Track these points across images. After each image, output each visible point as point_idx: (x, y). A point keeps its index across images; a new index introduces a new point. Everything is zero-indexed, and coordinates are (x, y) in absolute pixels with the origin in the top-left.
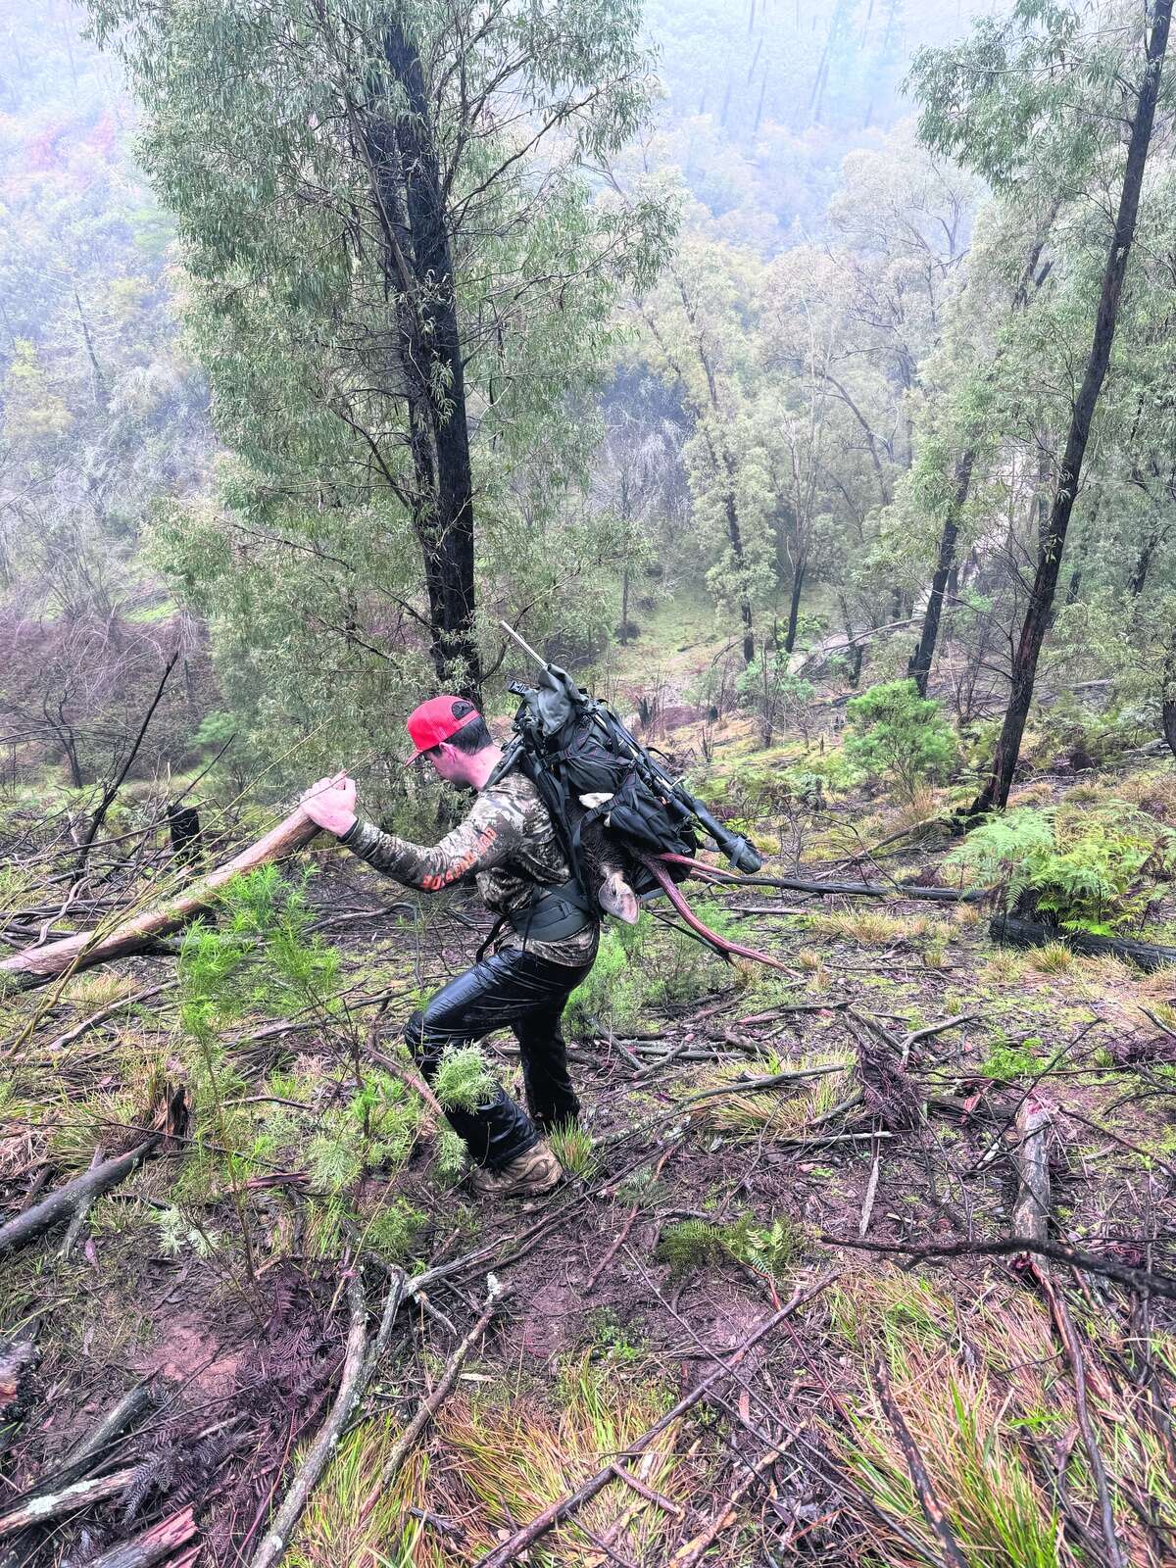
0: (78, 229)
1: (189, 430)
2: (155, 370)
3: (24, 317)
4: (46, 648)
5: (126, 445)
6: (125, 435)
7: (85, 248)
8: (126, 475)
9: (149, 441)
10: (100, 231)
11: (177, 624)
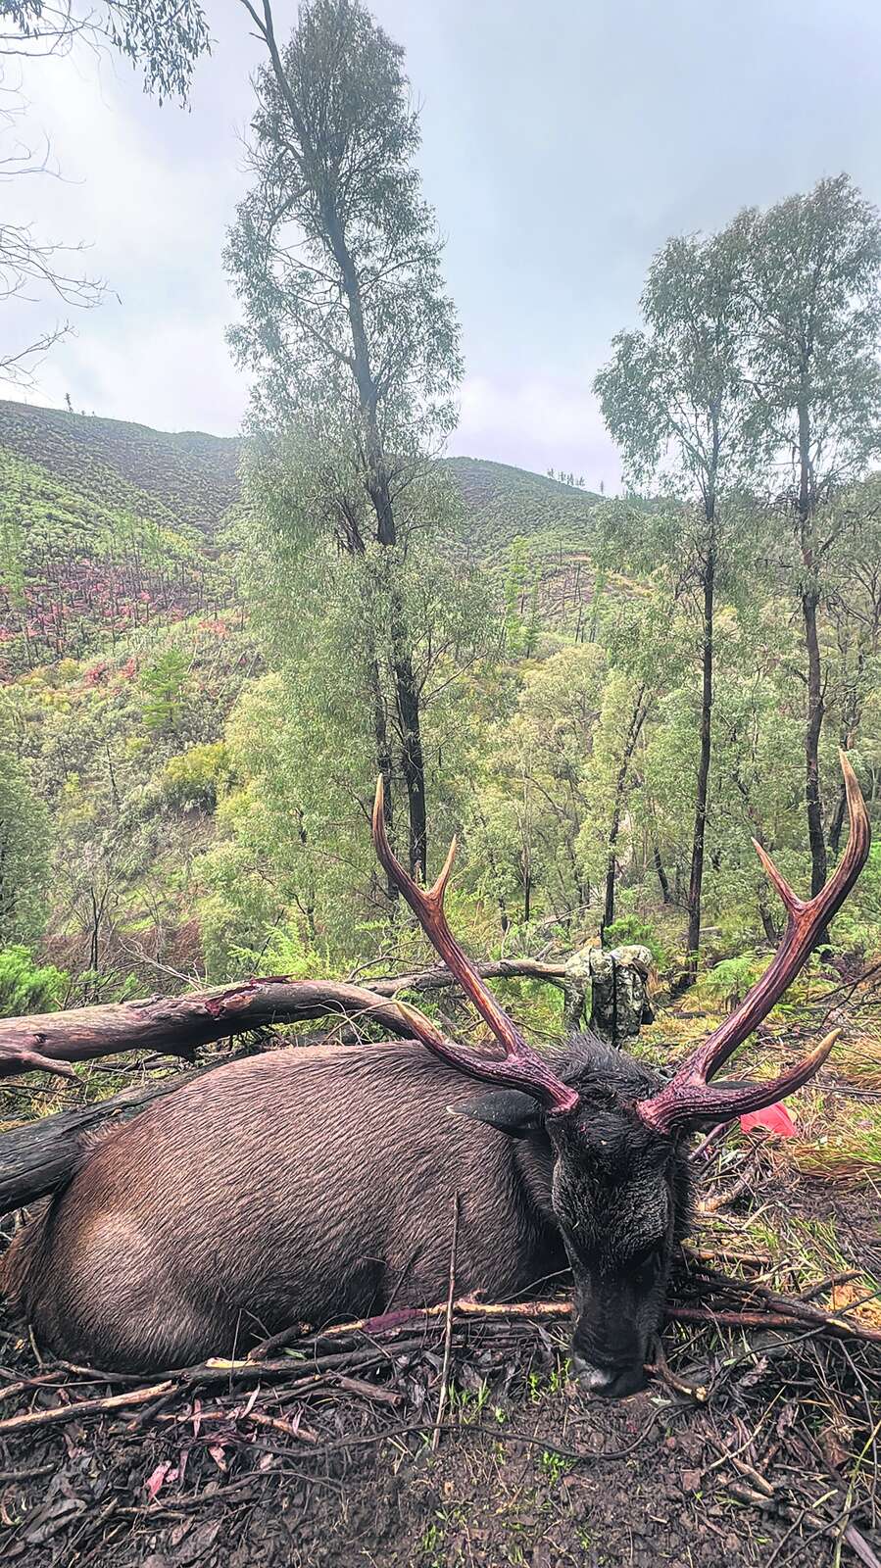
0: (110, 715)
1: (167, 818)
2: (150, 786)
3: (74, 761)
4: (67, 951)
5: (130, 827)
6: (128, 823)
7: (114, 725)
8: (127, 845)
9: (142, 825)
10: (122, 716)
11: (152, 931)
